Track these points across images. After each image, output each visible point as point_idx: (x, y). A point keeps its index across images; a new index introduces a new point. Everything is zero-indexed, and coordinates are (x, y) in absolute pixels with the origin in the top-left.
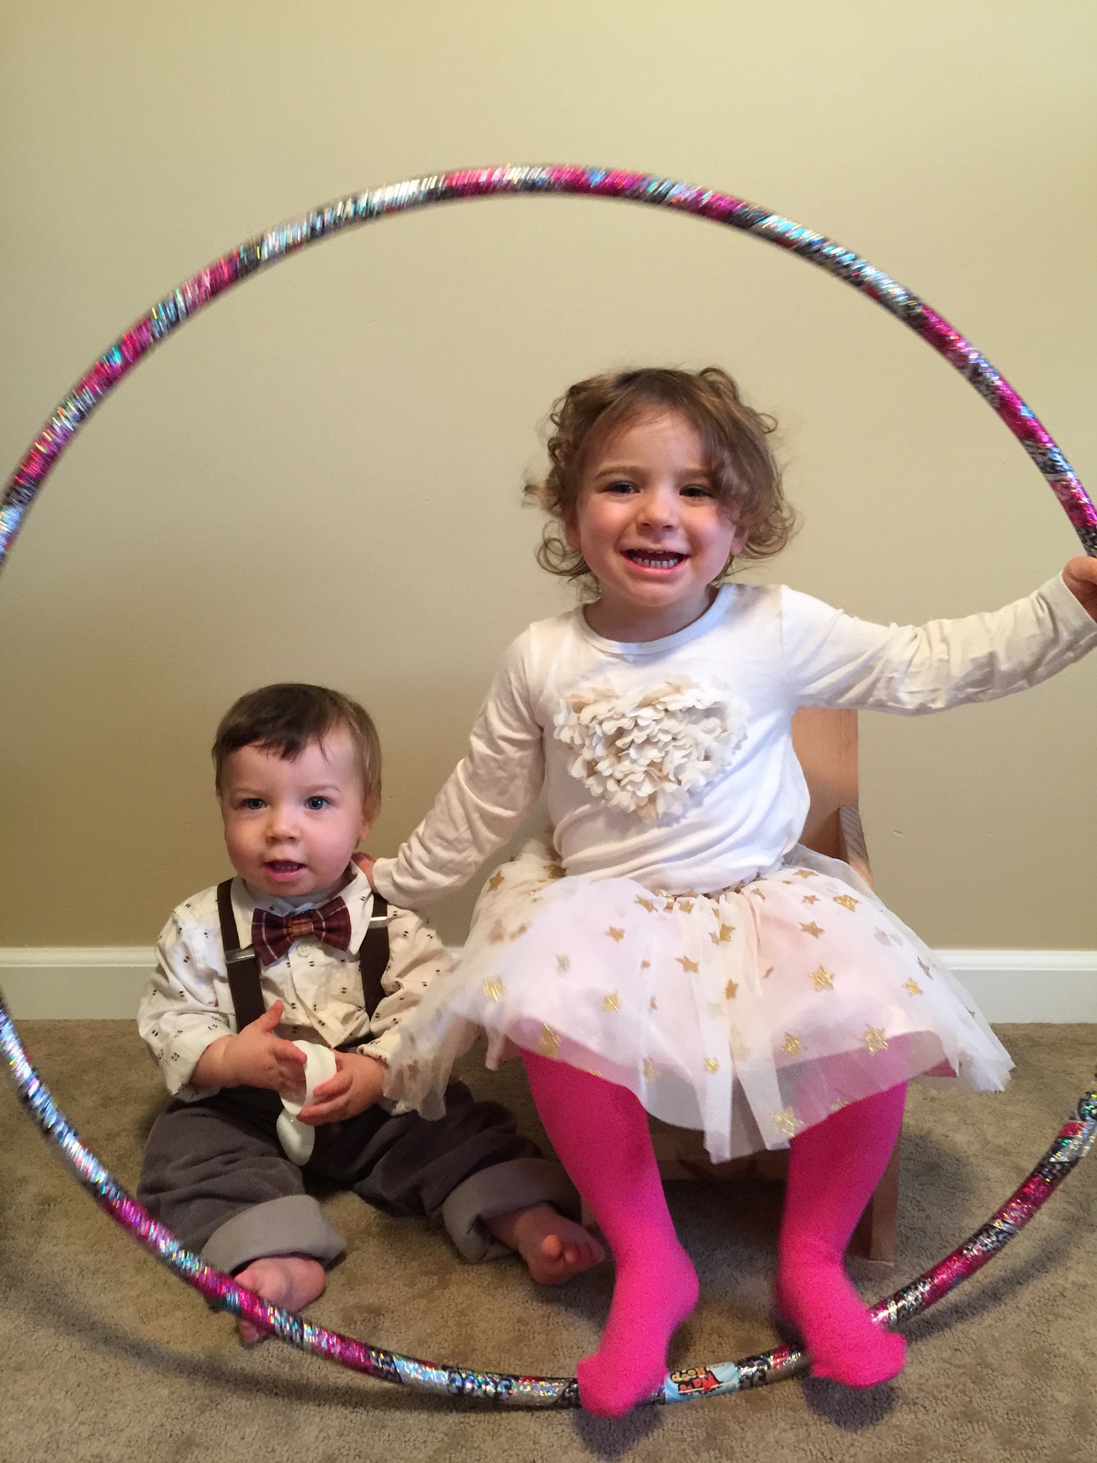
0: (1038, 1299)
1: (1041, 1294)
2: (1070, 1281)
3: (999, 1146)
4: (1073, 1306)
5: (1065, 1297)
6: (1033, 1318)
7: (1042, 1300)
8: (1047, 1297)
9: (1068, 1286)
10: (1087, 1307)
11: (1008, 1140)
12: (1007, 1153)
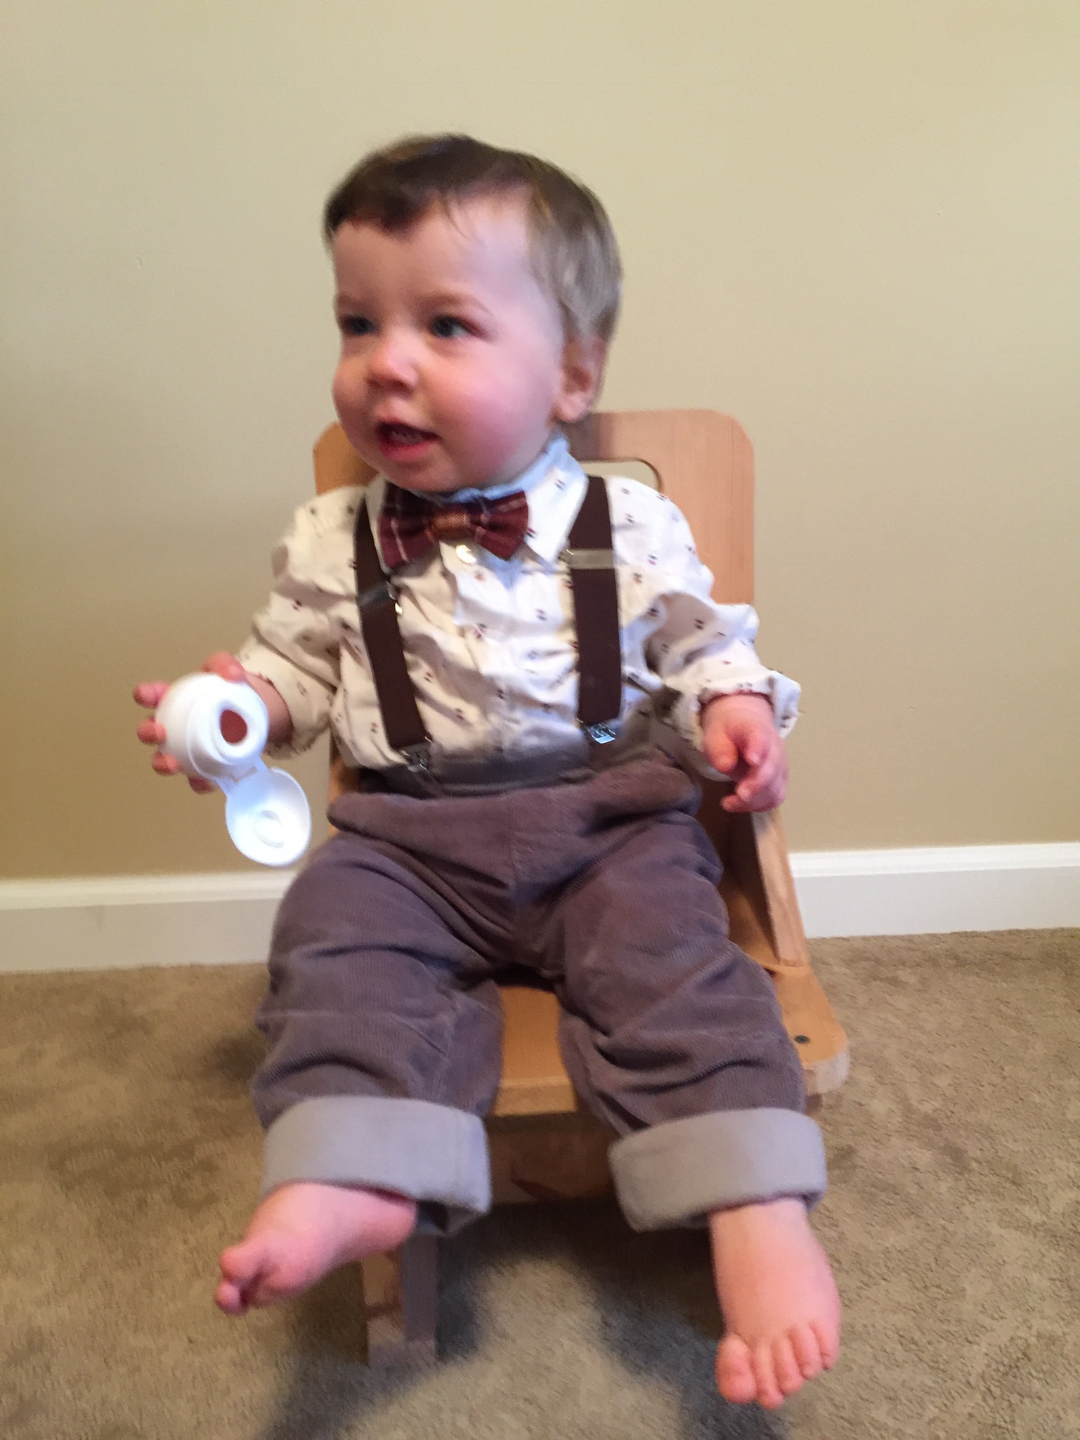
0: (994, 1366)
1: (999, 1360)
2: (1034, 1331)
3: (926, 1116)
4: (1041, 1375)
5: (1029, 1360)
6: (991, 1403)
7: (1002, 1368)
8: (1006, 1361)
9: (1033, 1340)
10: (1060, 1376)
11: (937, 1104)
12: (938, 1128)
